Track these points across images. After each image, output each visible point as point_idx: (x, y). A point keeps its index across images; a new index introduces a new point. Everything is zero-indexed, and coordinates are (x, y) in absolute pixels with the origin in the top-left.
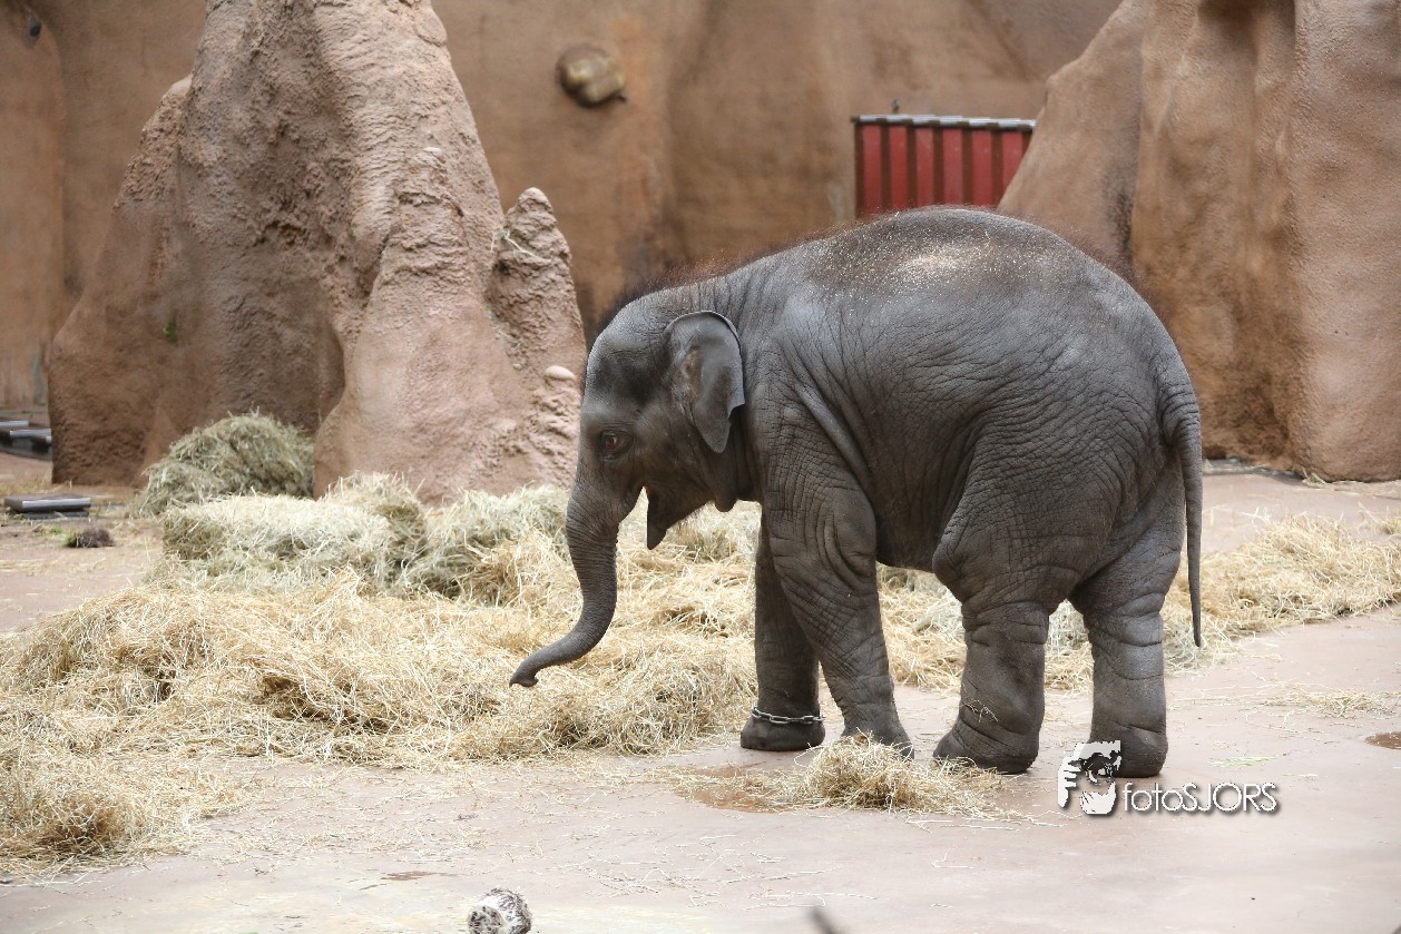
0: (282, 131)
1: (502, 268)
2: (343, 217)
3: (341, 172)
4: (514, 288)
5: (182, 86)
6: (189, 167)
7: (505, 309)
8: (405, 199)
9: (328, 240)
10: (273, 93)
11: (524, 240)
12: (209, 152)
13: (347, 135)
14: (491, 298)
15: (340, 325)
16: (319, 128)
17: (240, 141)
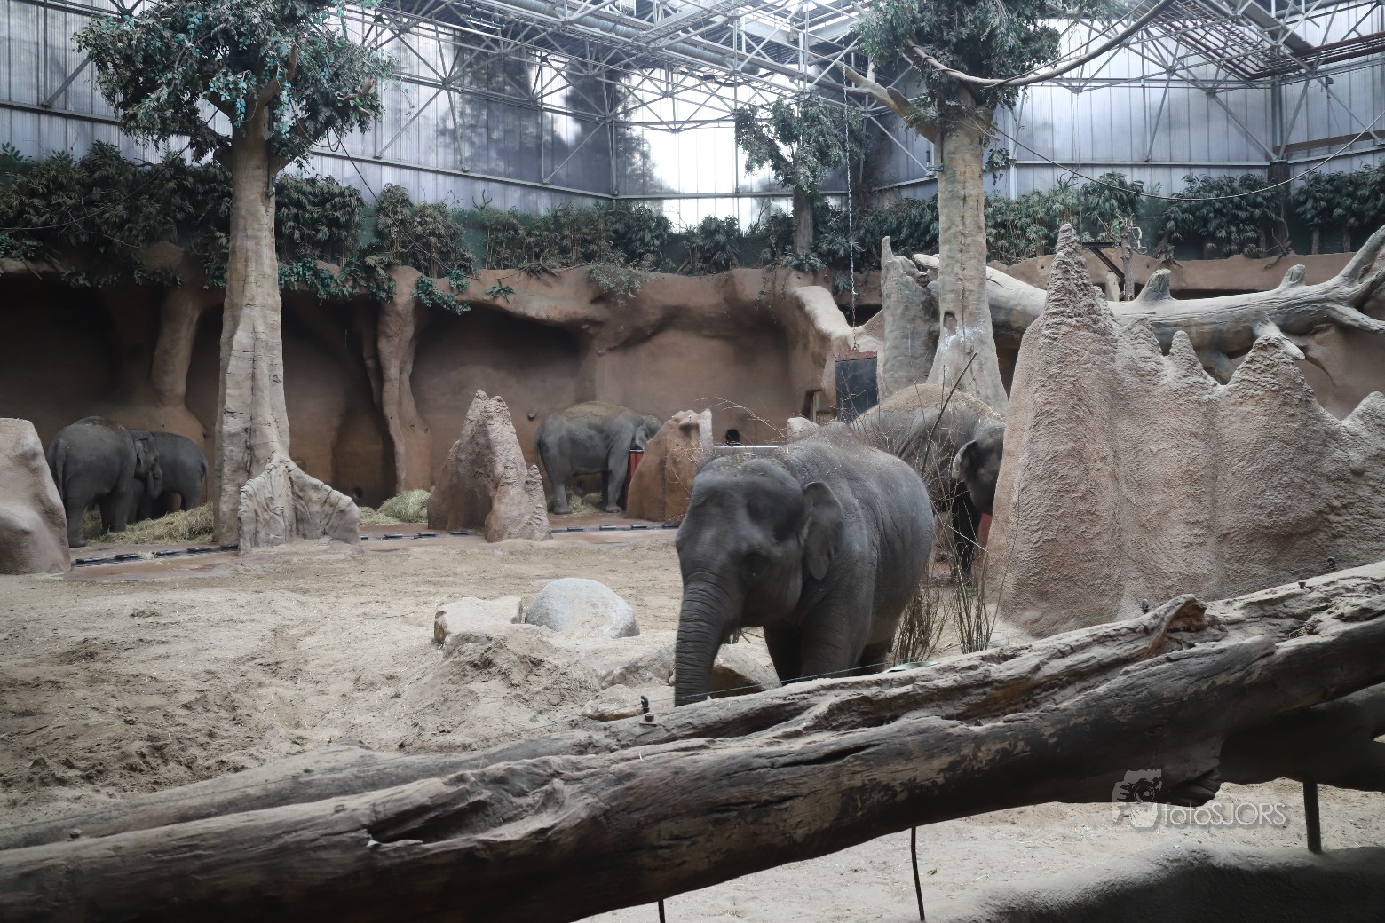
0: (479, 452)
1: (527, 482)
2: (492, 471)
3: (491, 461)
4: (530, 487)
5: (457, 442)
6: (458, 460)
7: (528, 491)
8: (506, 467)
9: (489, 476)
10: (477, 444)
11: (532, 476)
12: (463, 457)
13: (493, 453)
14: (525, 489)
15: (491, 495)
16: (487, 451)
17: (471, 455)
